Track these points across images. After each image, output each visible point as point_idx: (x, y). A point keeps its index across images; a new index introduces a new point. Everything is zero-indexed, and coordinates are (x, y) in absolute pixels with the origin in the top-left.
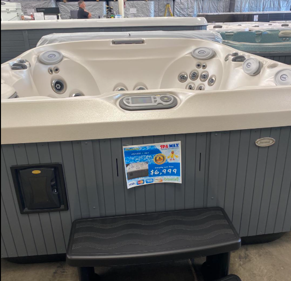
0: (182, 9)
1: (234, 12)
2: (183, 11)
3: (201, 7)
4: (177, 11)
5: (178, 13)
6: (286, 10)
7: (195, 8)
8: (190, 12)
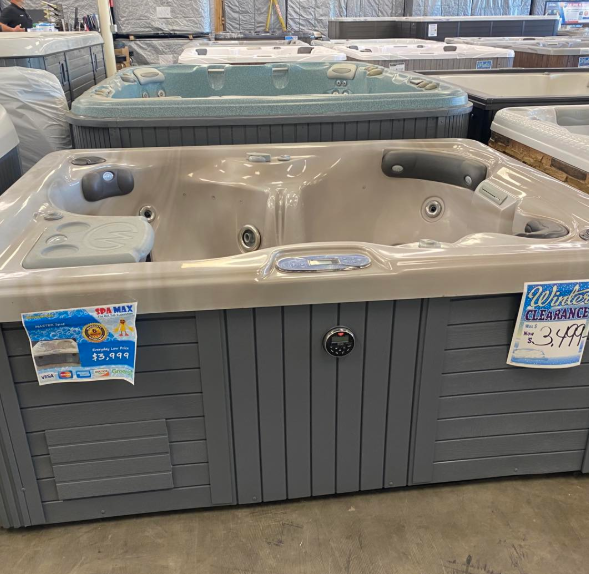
0: (304, 8)
1: (411, 15)
2: (305, 12)
3: (343, 5)
4: (293, 14)
5: (295, 16)
6: (522, 13)
7: (332, 7)
8: (322, 15)
